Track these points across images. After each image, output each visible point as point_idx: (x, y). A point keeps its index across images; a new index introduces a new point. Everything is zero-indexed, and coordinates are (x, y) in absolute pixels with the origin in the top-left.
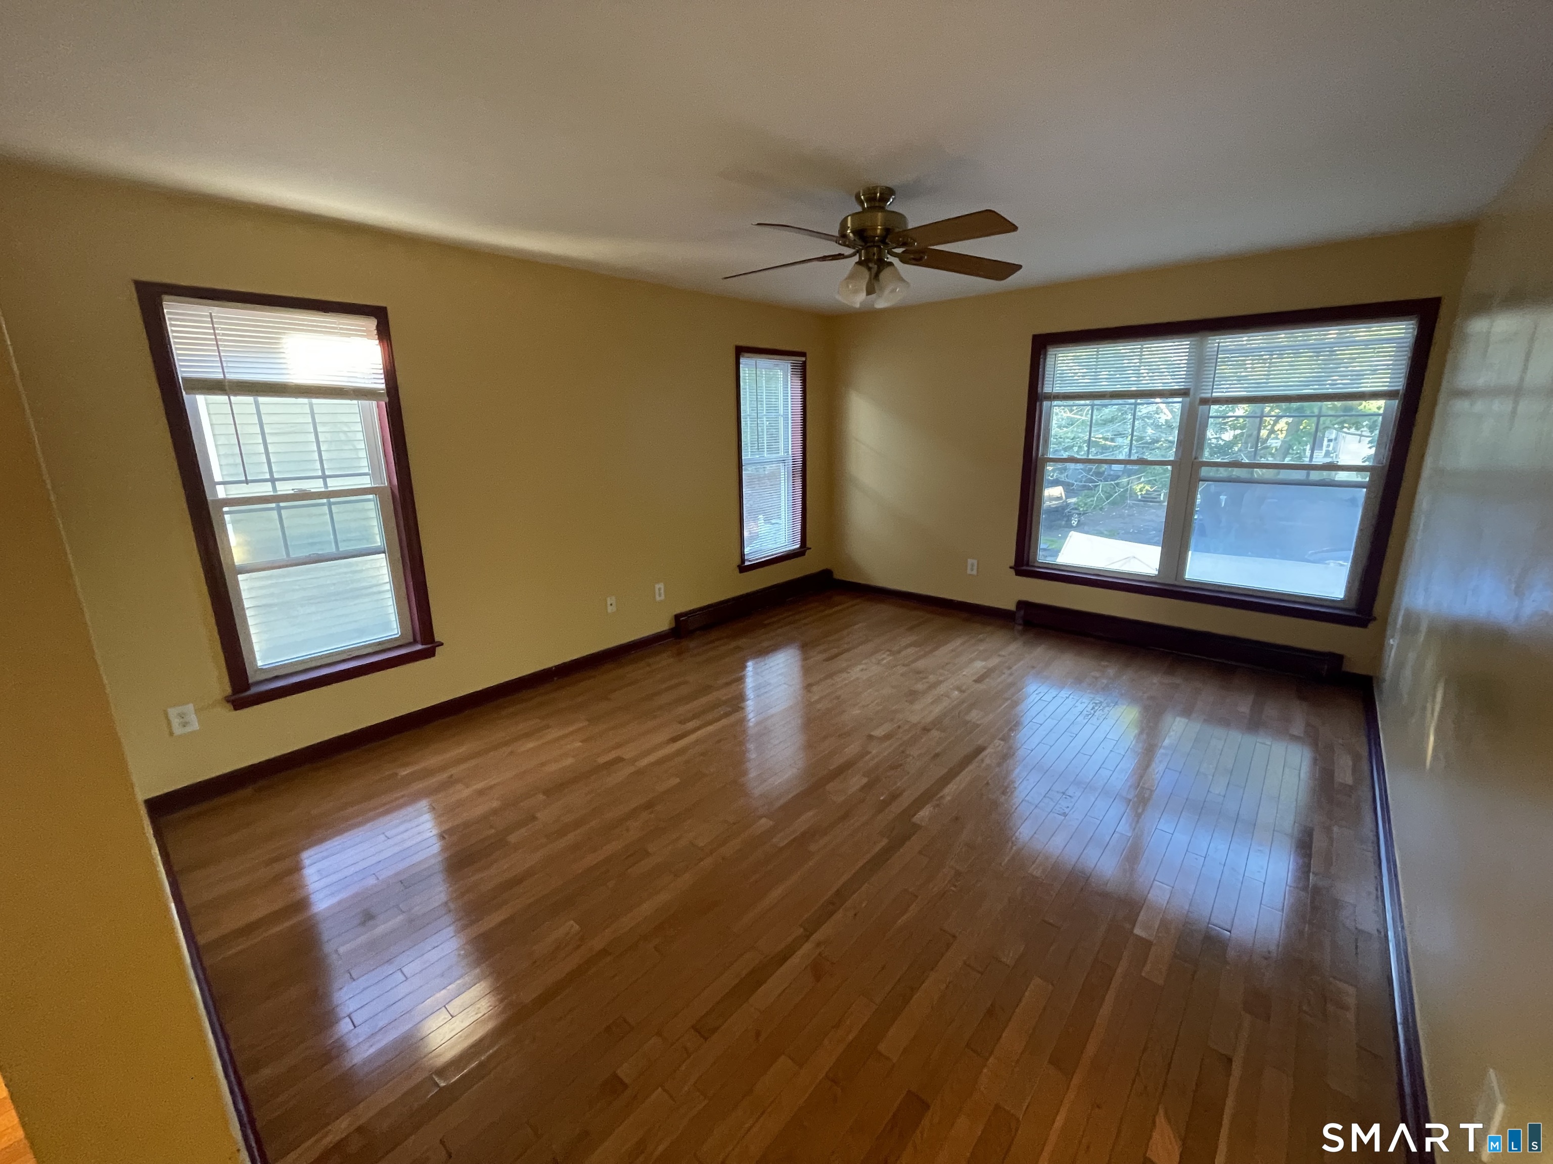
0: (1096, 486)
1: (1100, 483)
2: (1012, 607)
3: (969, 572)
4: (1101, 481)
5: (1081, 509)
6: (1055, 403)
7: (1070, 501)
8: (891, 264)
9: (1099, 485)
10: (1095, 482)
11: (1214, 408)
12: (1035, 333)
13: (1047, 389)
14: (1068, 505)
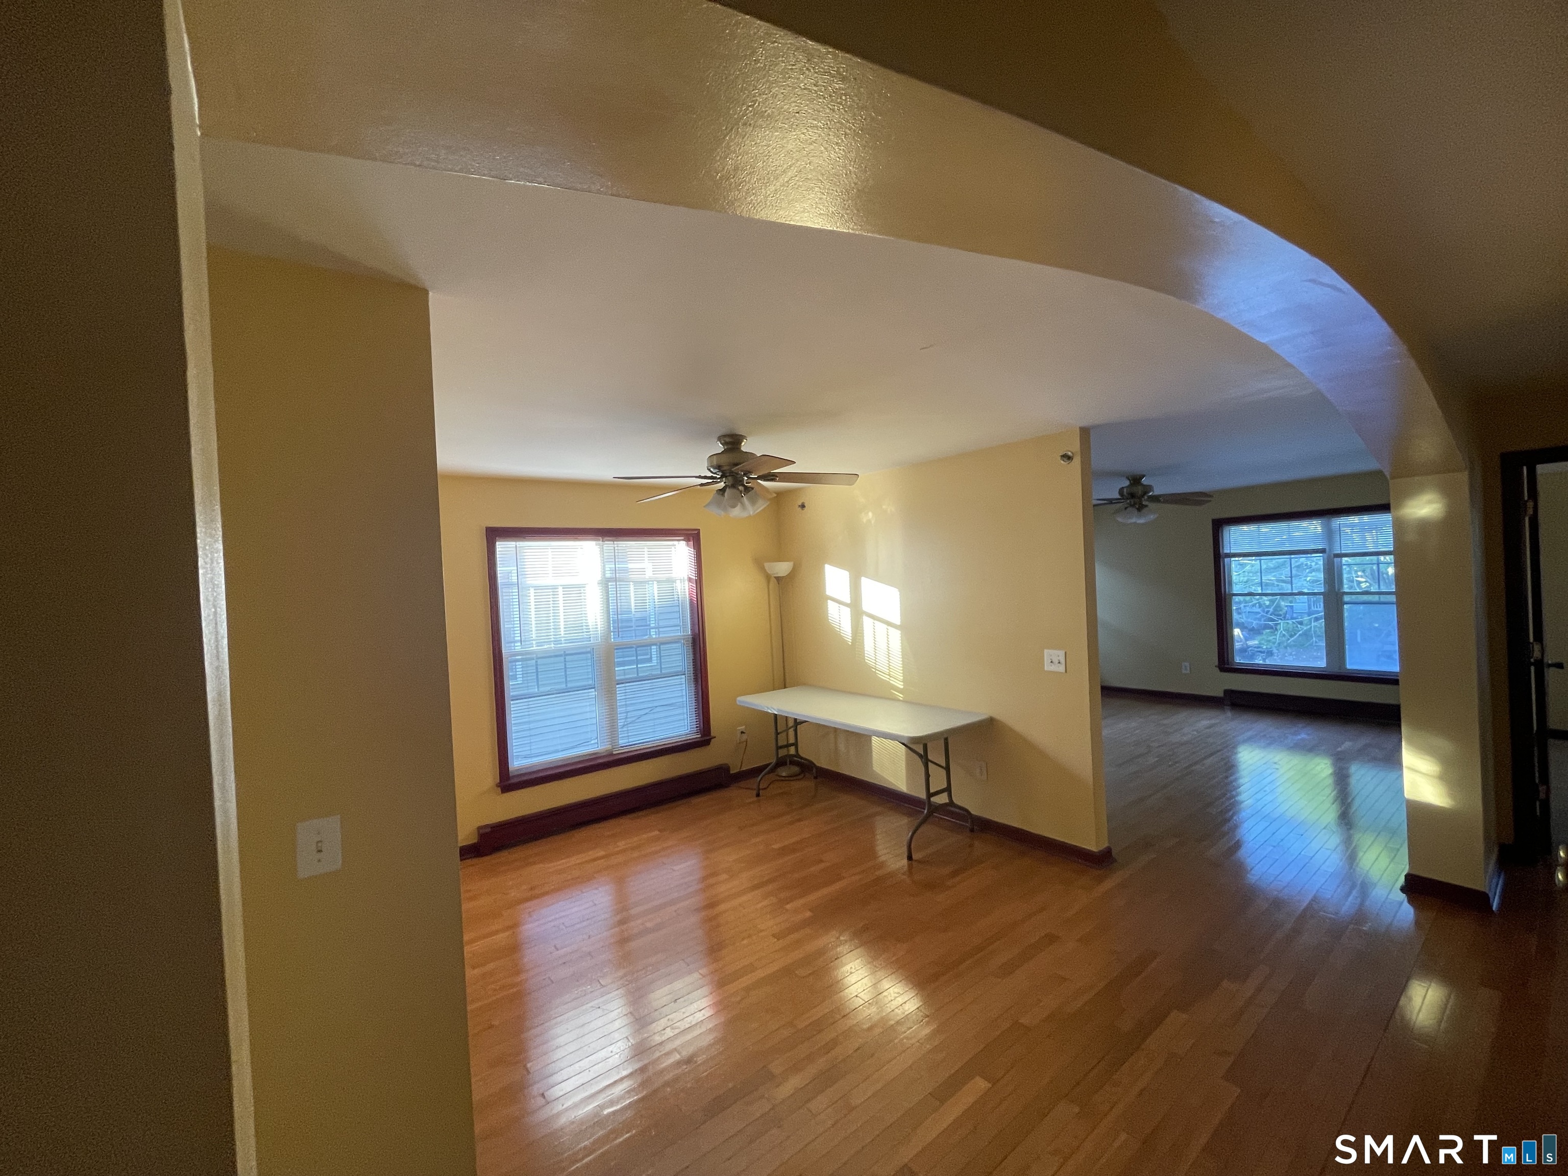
0: (1276, 625)
1: (1280, 621)
2: (1221, 694)
3: (1184, 672)
4: (1281, 620)
5: (1265, 647)
6: (1233, 559)
7: (1250, 643)
8: (1146, 506)
9: (1280, 624)
10: (1274, 620)
11: (1345, 559)
12: (1214, 518)
13: (1226, 551)
14: (1248, 647)
